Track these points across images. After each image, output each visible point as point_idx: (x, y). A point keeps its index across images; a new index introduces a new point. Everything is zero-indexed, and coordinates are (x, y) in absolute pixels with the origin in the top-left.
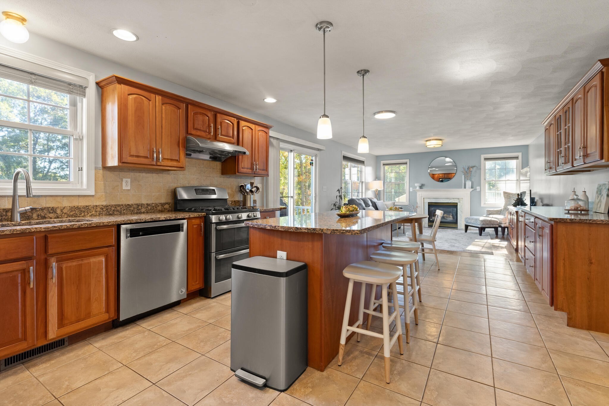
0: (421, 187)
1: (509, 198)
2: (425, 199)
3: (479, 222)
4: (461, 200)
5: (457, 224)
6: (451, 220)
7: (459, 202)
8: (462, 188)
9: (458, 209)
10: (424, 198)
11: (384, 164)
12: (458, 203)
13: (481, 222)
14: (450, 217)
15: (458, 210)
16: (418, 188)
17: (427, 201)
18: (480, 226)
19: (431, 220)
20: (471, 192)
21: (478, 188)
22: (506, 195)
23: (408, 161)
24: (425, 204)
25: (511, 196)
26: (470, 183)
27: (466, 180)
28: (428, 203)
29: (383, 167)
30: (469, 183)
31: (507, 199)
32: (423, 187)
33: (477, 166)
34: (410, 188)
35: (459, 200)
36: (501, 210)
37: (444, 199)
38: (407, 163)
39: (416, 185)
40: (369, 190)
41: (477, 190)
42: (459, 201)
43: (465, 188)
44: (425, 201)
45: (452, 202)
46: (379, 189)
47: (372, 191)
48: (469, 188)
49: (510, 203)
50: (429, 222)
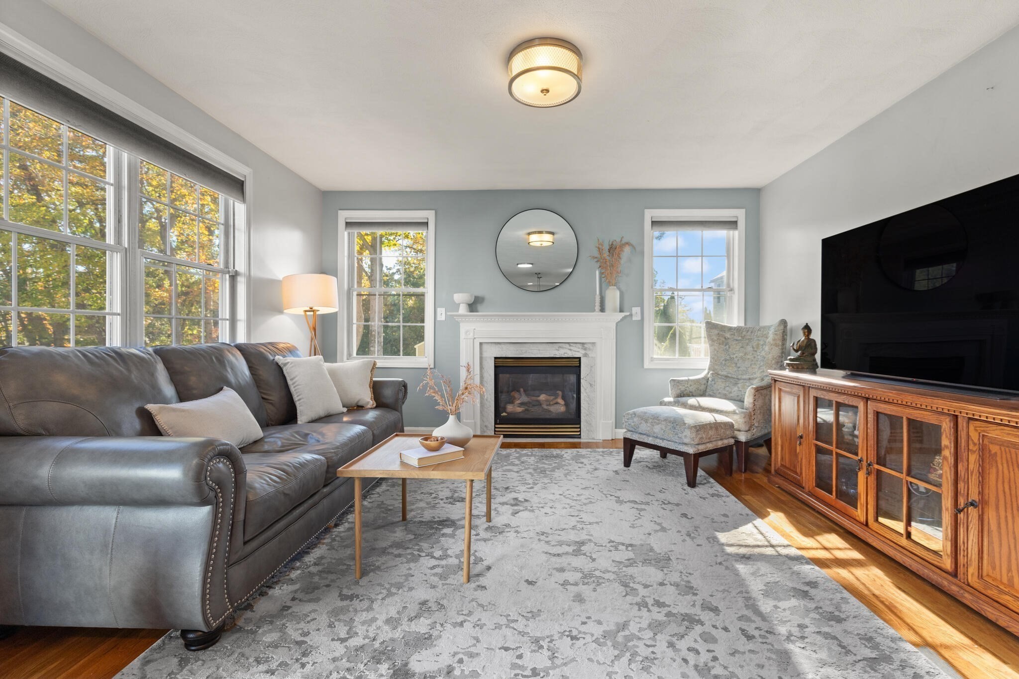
0: (474, 306)
1: (723, 342)
2: (485, 347)
3: (687, 433)
4: (590, 349)
5: (580, 424)
6: (562, 413)
7: (586, 355)
8: (594, 311)
9: (582, 377)
10: (481, 344)
11: (349, 224)
12: (582, 359)
13: (694, 435)
14: (557, 403)
15: (582, 381)
16: (463, 310)
17: (492, 353)
18: (691, 450)
19: (504, 414)
20: (617, 324)
21: (636, 310)
22: (716, 332)
23: (429, 215)
24: (485, 363)
25: (728, 335)
26: (618, 293)
27: (604, 286)
28: (495, 358)
29: (346, 233)
30: (613, 296)
31: (720, 344)
32: (479, 307)
33: (633, 242)
34: (439, 310)
35: (585, 349)
37: (541, 347)
38: (426, 224)
39: (458, 297)
40: (280, 312)
41: (634, 318)
42: (583, 352)
43: (602, 310)
44: (485, 355)
45: (566, 356)
46: (323, 311)
47: (295, 317)
48: (615, 311)
49: (728, 358)
50: (496, 423)
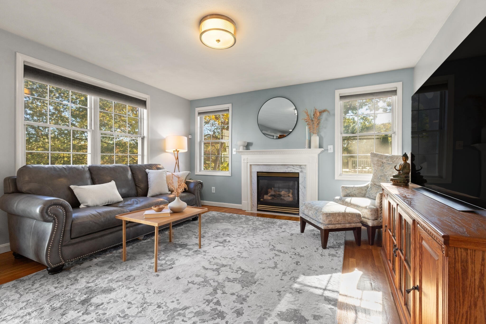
0: (248, 146)
1: (380, 165)
2: (253, 167)
3: (321, 217)
4: (304, 168)
5: (299, 208)
6: (291, 201)
7: (302, 171)
8: (305, 148)
9: (300, 183)
10: (251, 165)
11: (200, 114)
12: (300, 174)
13: (325, 218)
14: (289, 196)
15: (300, 185)
16: (242, 149)
17: (256, 170)
18: (323, 227)
19: (262, 200)
20: (319, 155)
21: (330, 147)
22: (376, 159)
23: (228, 106)
24: (252, 175)
25: (384, 161)
26: (317, 138)
27: (312, 133)
28: (258, 172)
29: (199, 118)
30: (315, 139)
31: (378, 166)
32: (251, 148)
33: (328, 109)
35: (301, 168)
36: (367, 187)
37: (278, 167)
38: (228, 110)
41: (329, 152)
42: (300, 170)
43: (310, 147)
44: (253, 170)
45: (291, 172)
47: (170, 153)
48: (316, 147)
49: (383, 175)
50: (258, 204)
